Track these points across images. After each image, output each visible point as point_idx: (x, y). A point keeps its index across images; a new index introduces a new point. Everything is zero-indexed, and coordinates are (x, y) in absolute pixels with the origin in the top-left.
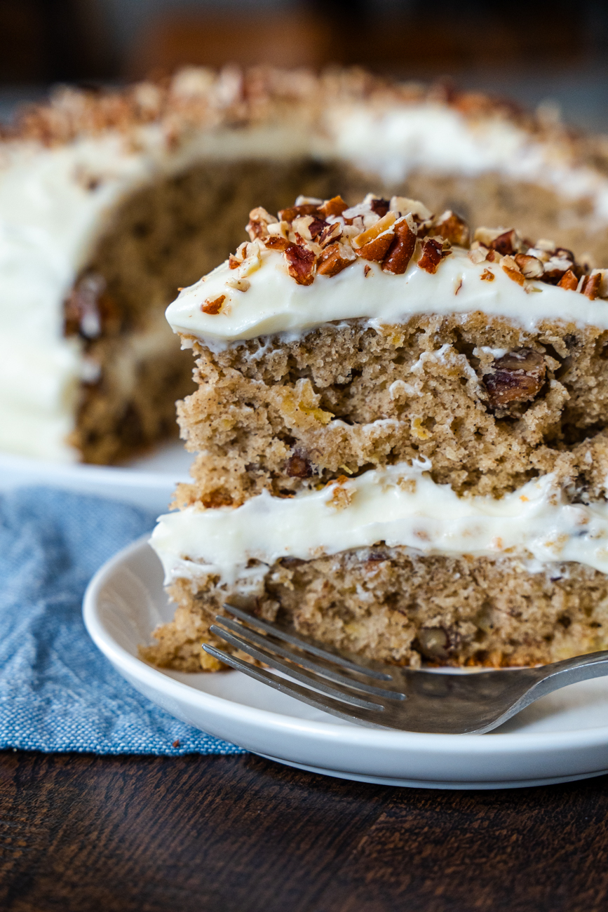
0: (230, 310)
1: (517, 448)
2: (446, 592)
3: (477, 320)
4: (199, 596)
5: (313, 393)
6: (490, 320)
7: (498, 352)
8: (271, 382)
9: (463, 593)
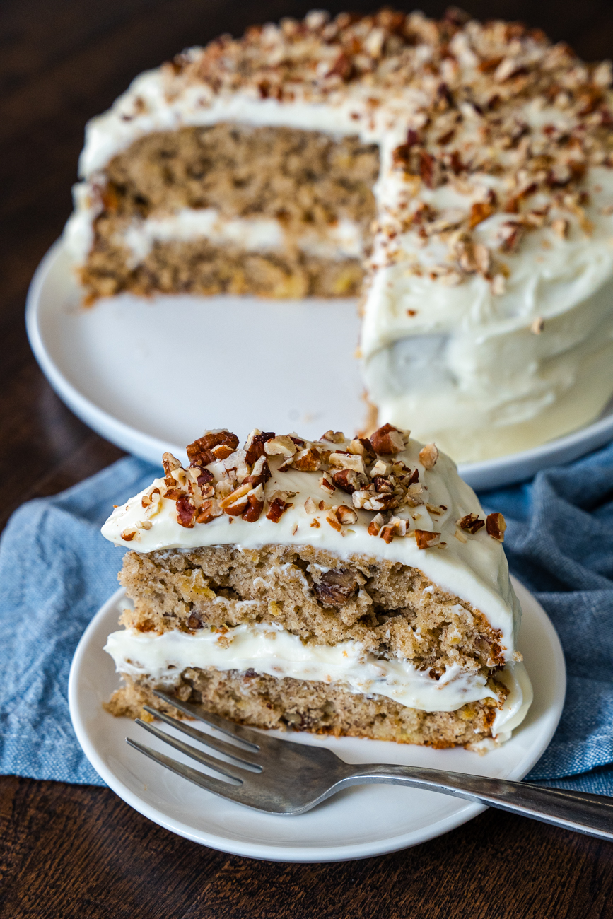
0: (140, 539)
1: (335, 630)
2: (299, 695)
3: (308, 551)
4: (138, 683)
5: (202, 579)
6: (317, 552)
7: (325, 569)
8: (174, 571)
9: (311, 698)
